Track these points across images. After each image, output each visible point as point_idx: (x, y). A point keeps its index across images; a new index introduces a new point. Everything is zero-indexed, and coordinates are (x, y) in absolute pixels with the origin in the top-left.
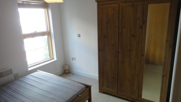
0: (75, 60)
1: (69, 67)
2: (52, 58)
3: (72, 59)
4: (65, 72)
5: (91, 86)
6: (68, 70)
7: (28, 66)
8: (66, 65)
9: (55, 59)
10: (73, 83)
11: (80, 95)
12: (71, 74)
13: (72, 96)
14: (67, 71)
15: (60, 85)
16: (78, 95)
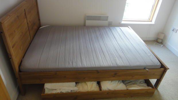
0: (176, 32)
1: (165, 37)
2: (151, 20)
3: (173, 30)
4: (157, 40)
5: (169, 69)
6: (162, 40)
7: (123, 20)
8: (162, 33)
9: (153, 22)
10: (149, 55)
11: (148, 69)
12: (162, 46)
13: (139, 65)
14: (160, 41)
15: (136, 49)
16: (145, 68)
